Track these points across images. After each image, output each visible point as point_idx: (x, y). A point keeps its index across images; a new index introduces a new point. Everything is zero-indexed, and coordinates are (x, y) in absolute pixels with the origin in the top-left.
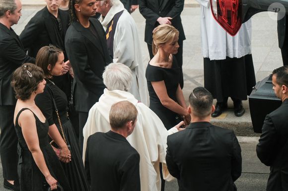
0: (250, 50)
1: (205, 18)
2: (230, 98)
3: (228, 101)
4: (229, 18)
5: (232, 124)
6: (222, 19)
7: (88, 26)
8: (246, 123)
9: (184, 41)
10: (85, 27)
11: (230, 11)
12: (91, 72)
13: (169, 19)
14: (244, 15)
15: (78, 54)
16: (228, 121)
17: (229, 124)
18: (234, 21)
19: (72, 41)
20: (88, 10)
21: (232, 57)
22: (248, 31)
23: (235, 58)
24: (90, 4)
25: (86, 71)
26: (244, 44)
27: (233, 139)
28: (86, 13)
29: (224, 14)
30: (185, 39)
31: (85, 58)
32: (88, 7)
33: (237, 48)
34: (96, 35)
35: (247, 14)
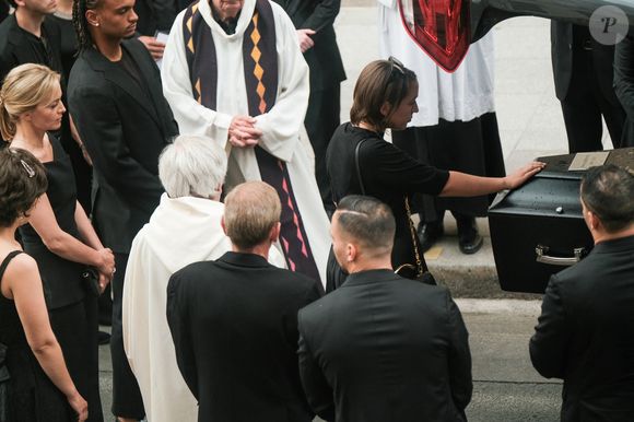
0: (491, 104)
1: (388, 32)
2: (448, 213)
3: (445, 219)
4: (441, 32)
5: (453, 272)
6: (426, 36)
7: (118, 59)
8: (485, 269)
9: (343, 84)
10: (112, 60)
11: (442, 15)
12: (132, 162)
13: (308, 35)
14: (474, 24)
15: (100, 123)
16: (444, 264)
17: (448, 271)
18: (451, 39)
19: (85, 94)
20: (116, 24)
21: (451, 118)
22: (486, 59)
23: (458, 122)
24: (120, 9)
25: (120, 161)
26: (477, 91)
27: (449, 307)
28: (112, 30)
29: (430, 21)
30: (345, 79)
31: (117, 132)
32: (118, 18)
33: (461, 98)
34: (137, 77)
35: (481, 22)
